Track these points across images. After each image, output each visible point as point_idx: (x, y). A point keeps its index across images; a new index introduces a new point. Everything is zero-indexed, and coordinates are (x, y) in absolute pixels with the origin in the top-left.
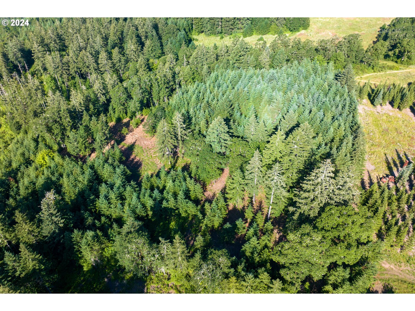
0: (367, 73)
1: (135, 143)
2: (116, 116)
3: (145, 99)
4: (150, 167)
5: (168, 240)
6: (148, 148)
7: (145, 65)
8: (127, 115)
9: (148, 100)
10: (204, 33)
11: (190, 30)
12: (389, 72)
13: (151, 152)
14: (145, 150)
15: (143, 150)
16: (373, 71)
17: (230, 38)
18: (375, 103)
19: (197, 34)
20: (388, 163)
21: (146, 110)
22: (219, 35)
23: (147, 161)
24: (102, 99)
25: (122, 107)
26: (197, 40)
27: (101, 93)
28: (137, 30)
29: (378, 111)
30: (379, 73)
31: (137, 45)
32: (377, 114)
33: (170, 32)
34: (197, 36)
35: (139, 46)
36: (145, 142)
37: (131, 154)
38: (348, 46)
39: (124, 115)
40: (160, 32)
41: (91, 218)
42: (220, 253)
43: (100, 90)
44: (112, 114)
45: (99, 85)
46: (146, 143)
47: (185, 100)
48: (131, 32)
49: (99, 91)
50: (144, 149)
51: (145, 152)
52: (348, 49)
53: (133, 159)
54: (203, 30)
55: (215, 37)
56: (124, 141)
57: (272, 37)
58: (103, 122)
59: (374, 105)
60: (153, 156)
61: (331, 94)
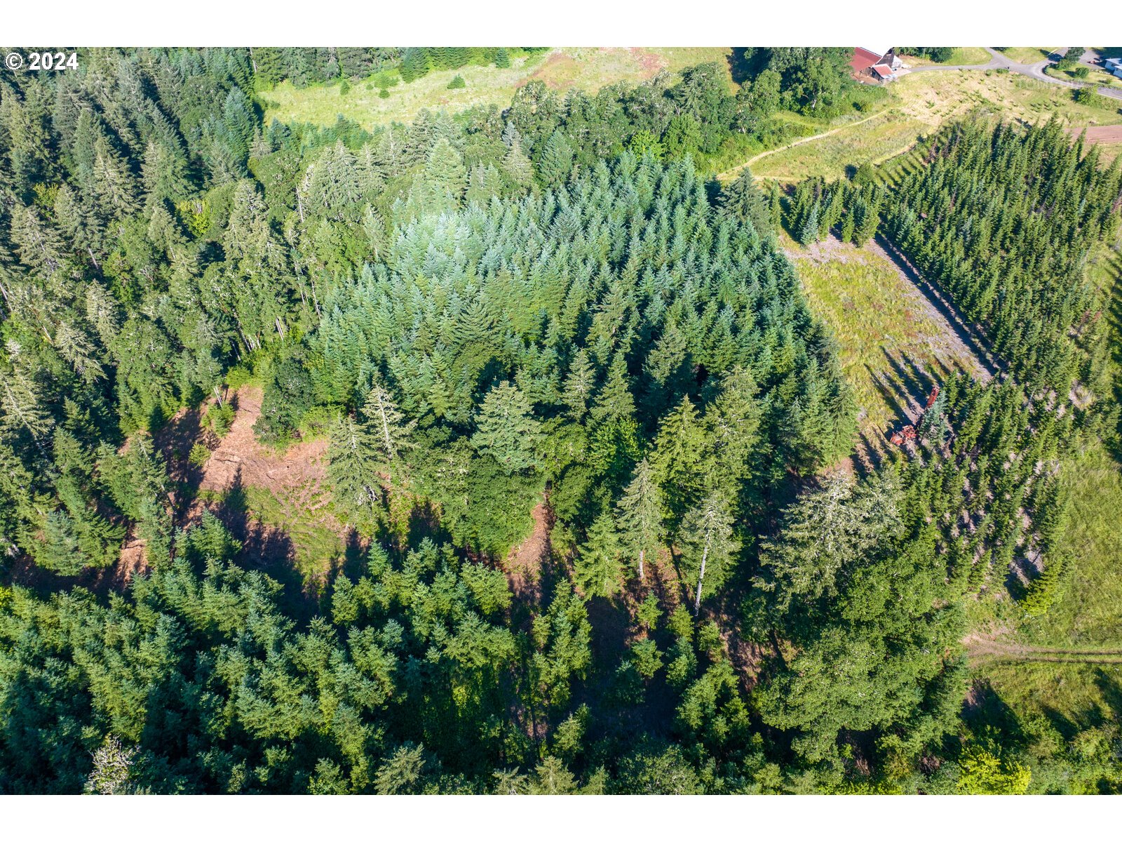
0: (753, 155)
1: (238, 478)
2: (149, 410)
3: (226, 341)
4: (320, 547)
5: (516, 770)
6: (285, 487)
7: (175, 227)
8: (179, 399)
9: (233, 342)
10: (286, 81)
11: (246, 78)
12: (796, 142)
13: (302, 500)
14: (280, 498)
15: (272, 497)
16: (762, 146)
17: (370, 87)
18: (805, 239)
19: (270, 86)
20: (881, 389)
21: (236, 372)
22: (332, 81)
23: (302, 529)
24: (91, 370)
25: (160, 380)
26: (276, 106)
27: (84, 355)
28: (99, 108)
29: (814, 256)
30: (777, 150)
31: (116, 160)
32: (815, 265)
33: (199, 99)
34: (272, 93)
35: (121, 161)
36: (270, 472)
37: (244, 519)
38: (700, 94)
39: (172, 400)
40: (167, 101)
41: (239, 766)
42: (664, 762)
43: (79, 345)
44: (134, 408)
45: (71, 333)
46: (274, 474)
47: (355, 328)
48: (83, 121)
49: (75, 348)
50: (275, 494)
51: (283, 502)
52: (702, 102)
53: (258, 533)
54: (284, 73)
55: (323, 89)
56: (201, 479)
57: (481, 71)
58: (142, 456)
59: (802, 243)
60: (313, 508)
61: (724, 250)
